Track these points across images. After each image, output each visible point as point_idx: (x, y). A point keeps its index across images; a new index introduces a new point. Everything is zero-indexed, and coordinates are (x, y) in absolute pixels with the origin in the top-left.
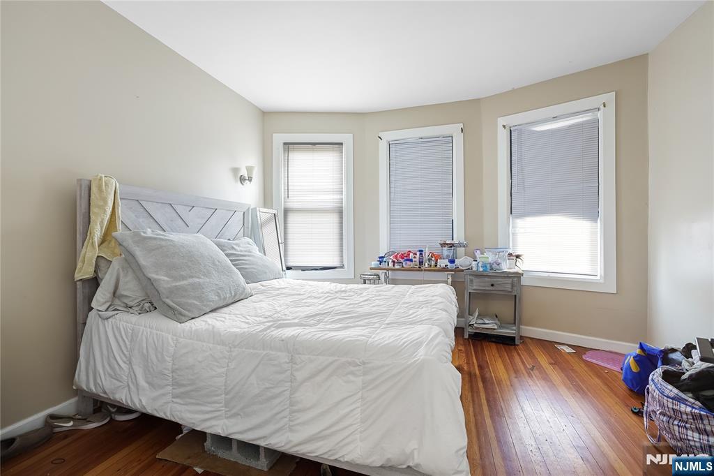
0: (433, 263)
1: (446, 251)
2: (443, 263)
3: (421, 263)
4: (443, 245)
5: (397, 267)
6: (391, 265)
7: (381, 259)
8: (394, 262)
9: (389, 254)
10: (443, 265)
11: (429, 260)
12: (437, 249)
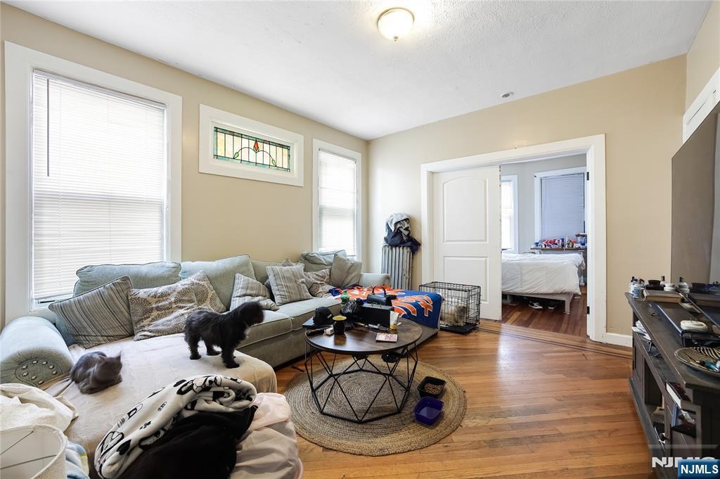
0: (570, 245)
1: (579, 239)
2: (576, 246)
3: (563, 246)
4: (578, 236)
5: (547, 247)
6: (543, 247)
7: (537, 244)
8: (545, 245)
9: (542, 241)
10: (577, 247)
11: (568, 244)
12: (573, 238)
